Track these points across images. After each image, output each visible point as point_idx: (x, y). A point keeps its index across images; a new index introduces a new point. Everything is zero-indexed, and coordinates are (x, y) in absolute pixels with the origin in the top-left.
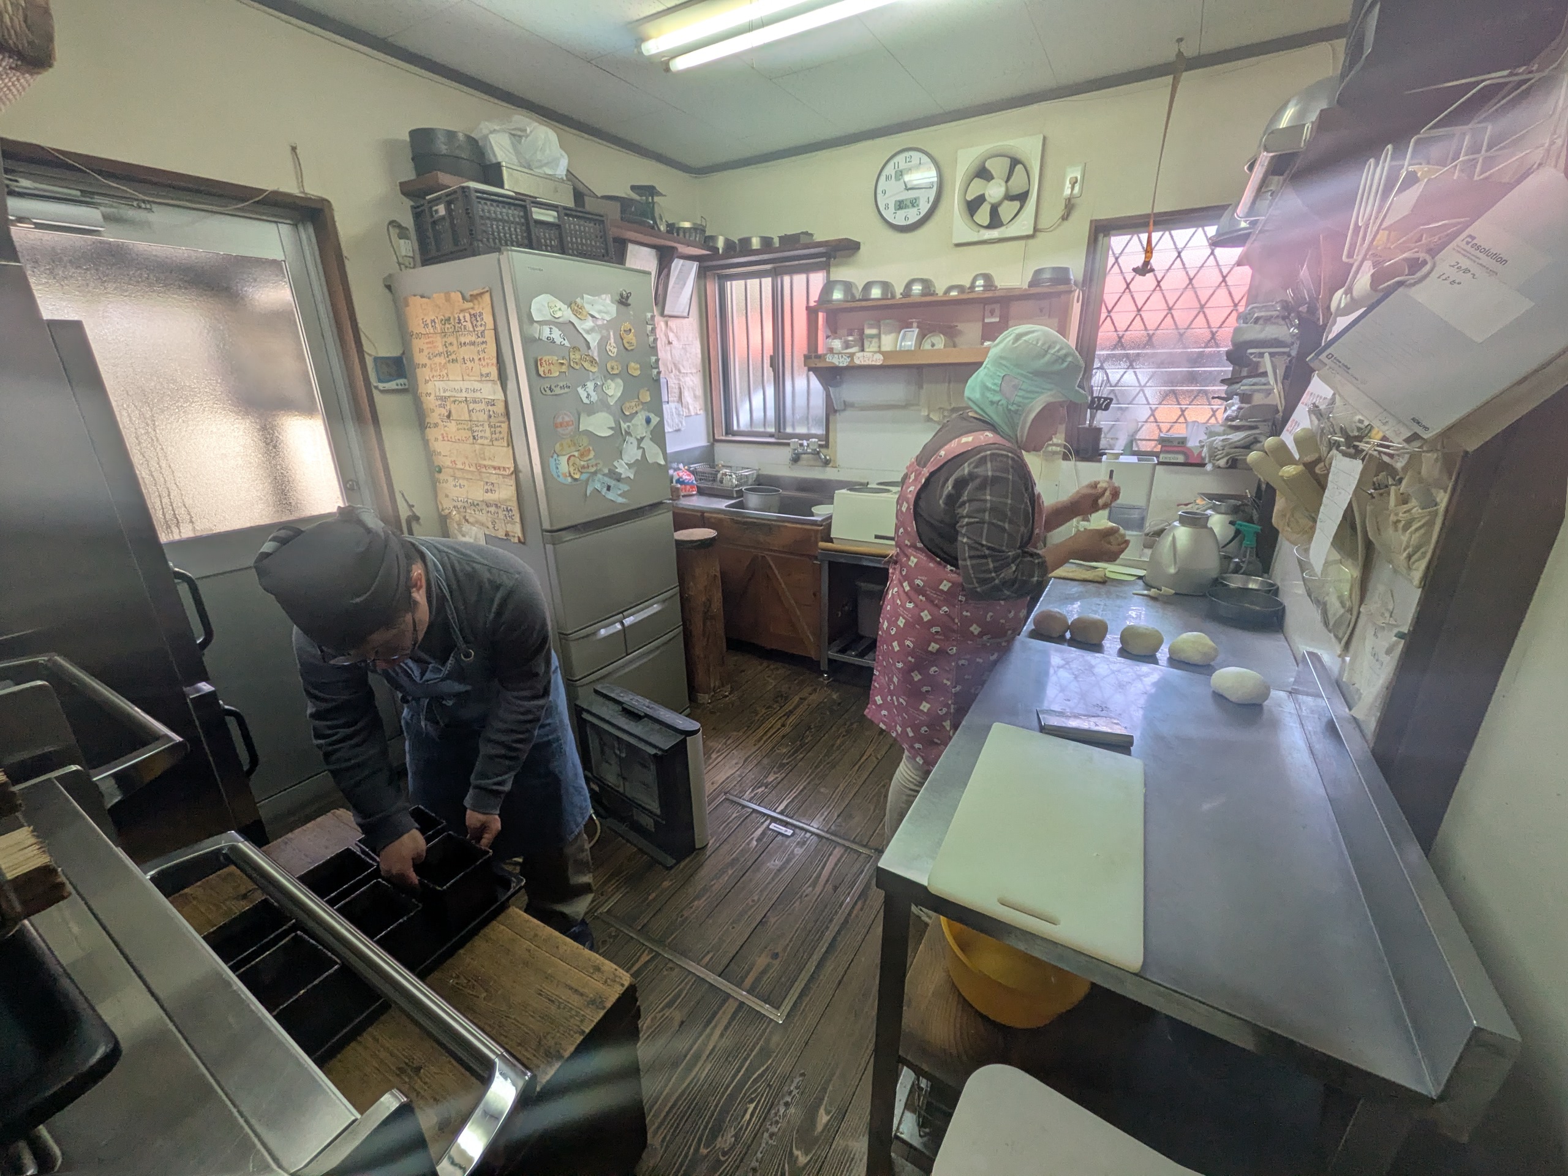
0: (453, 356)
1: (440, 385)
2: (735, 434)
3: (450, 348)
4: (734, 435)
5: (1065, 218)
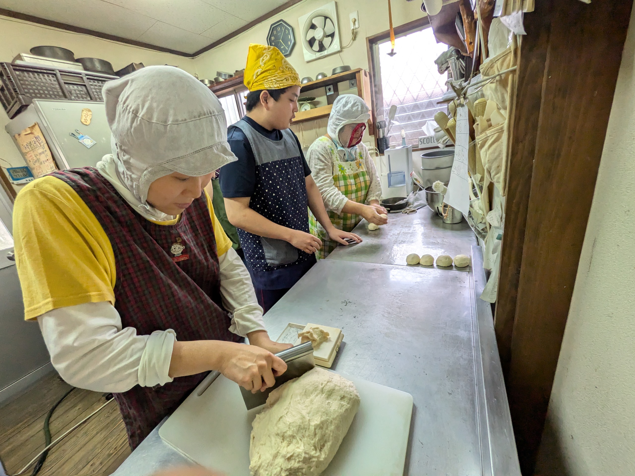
0: (40, 161)
5: (354, 38)
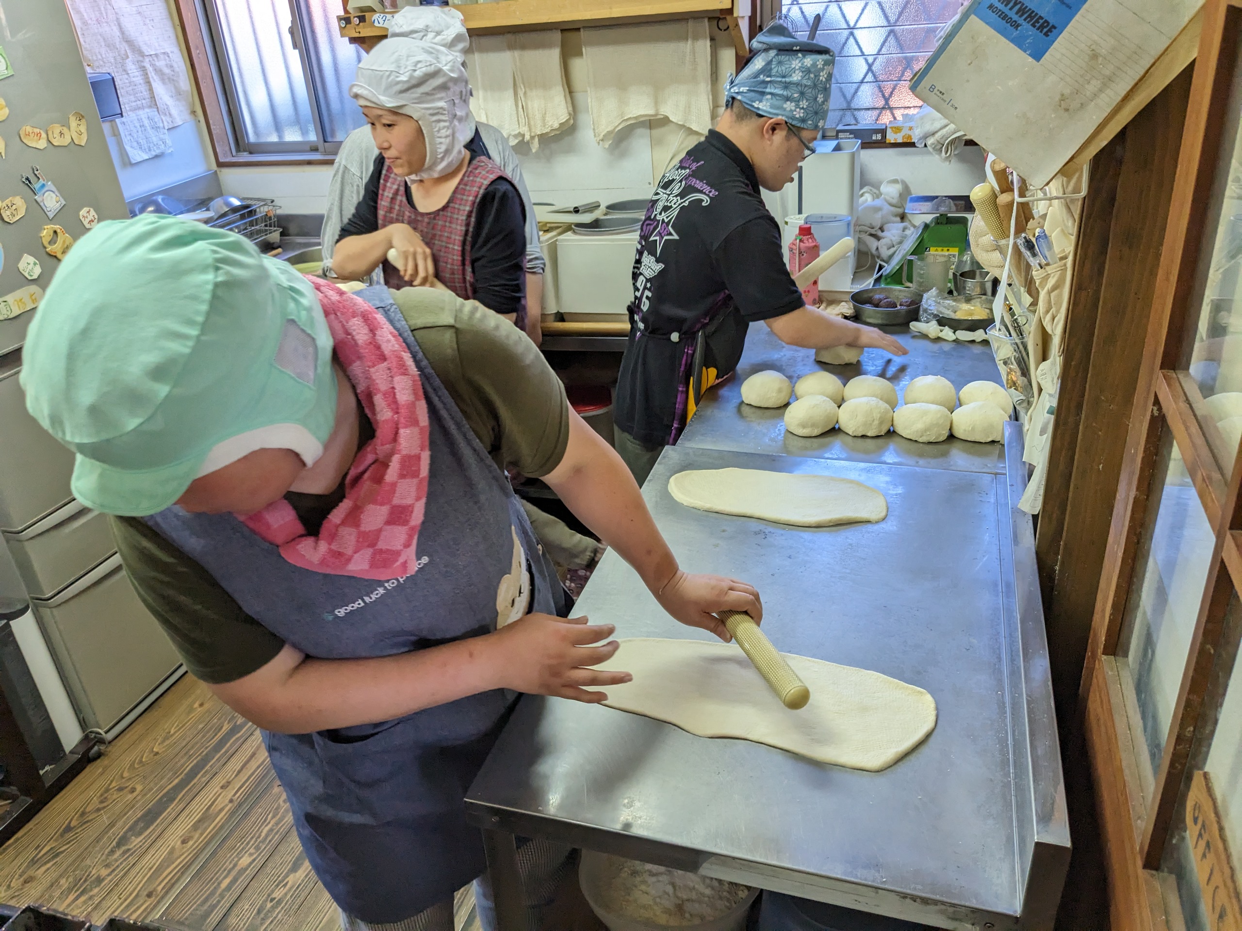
2: (252, 149)
4: (251, 153)
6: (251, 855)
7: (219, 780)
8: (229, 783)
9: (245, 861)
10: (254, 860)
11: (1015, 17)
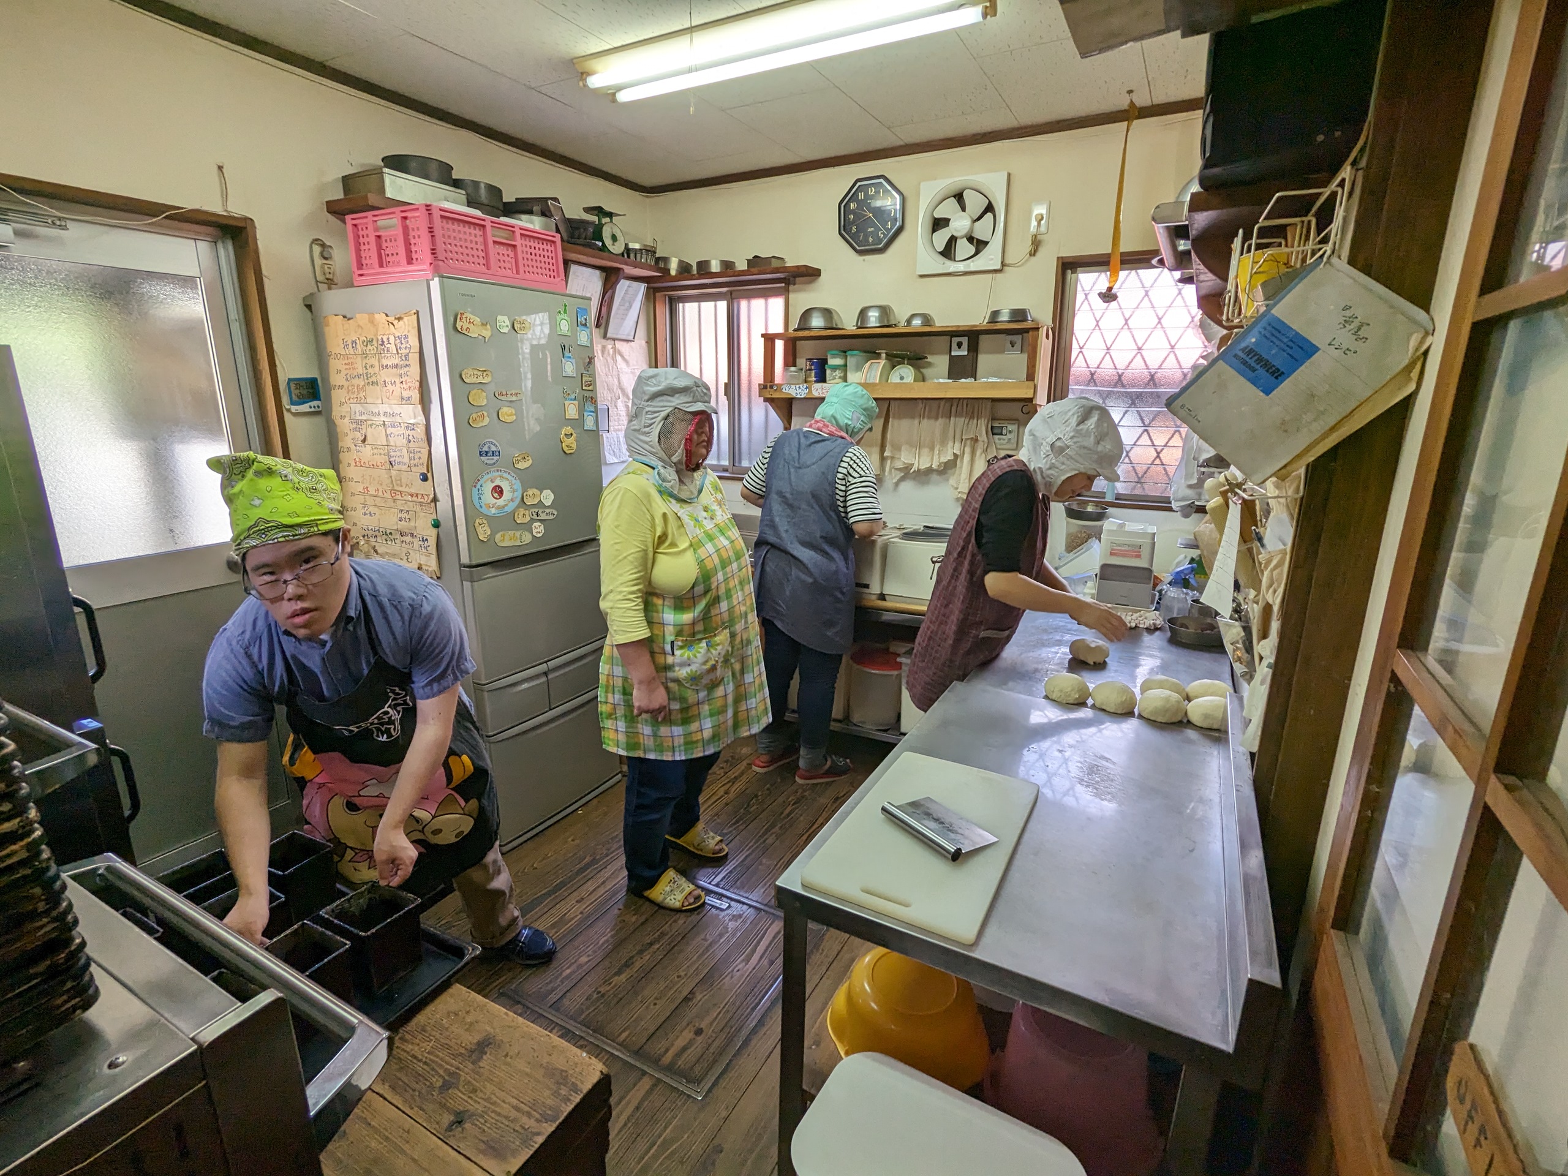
0: (374, 379)
1: (358, 408)
3: (370, 370)
5: (1033, 253)
6: (589, 956)
7: (576, 896)
8: (583, 899)
9: (584, 959)
10: (589, 961)
11: (1253, 364)
